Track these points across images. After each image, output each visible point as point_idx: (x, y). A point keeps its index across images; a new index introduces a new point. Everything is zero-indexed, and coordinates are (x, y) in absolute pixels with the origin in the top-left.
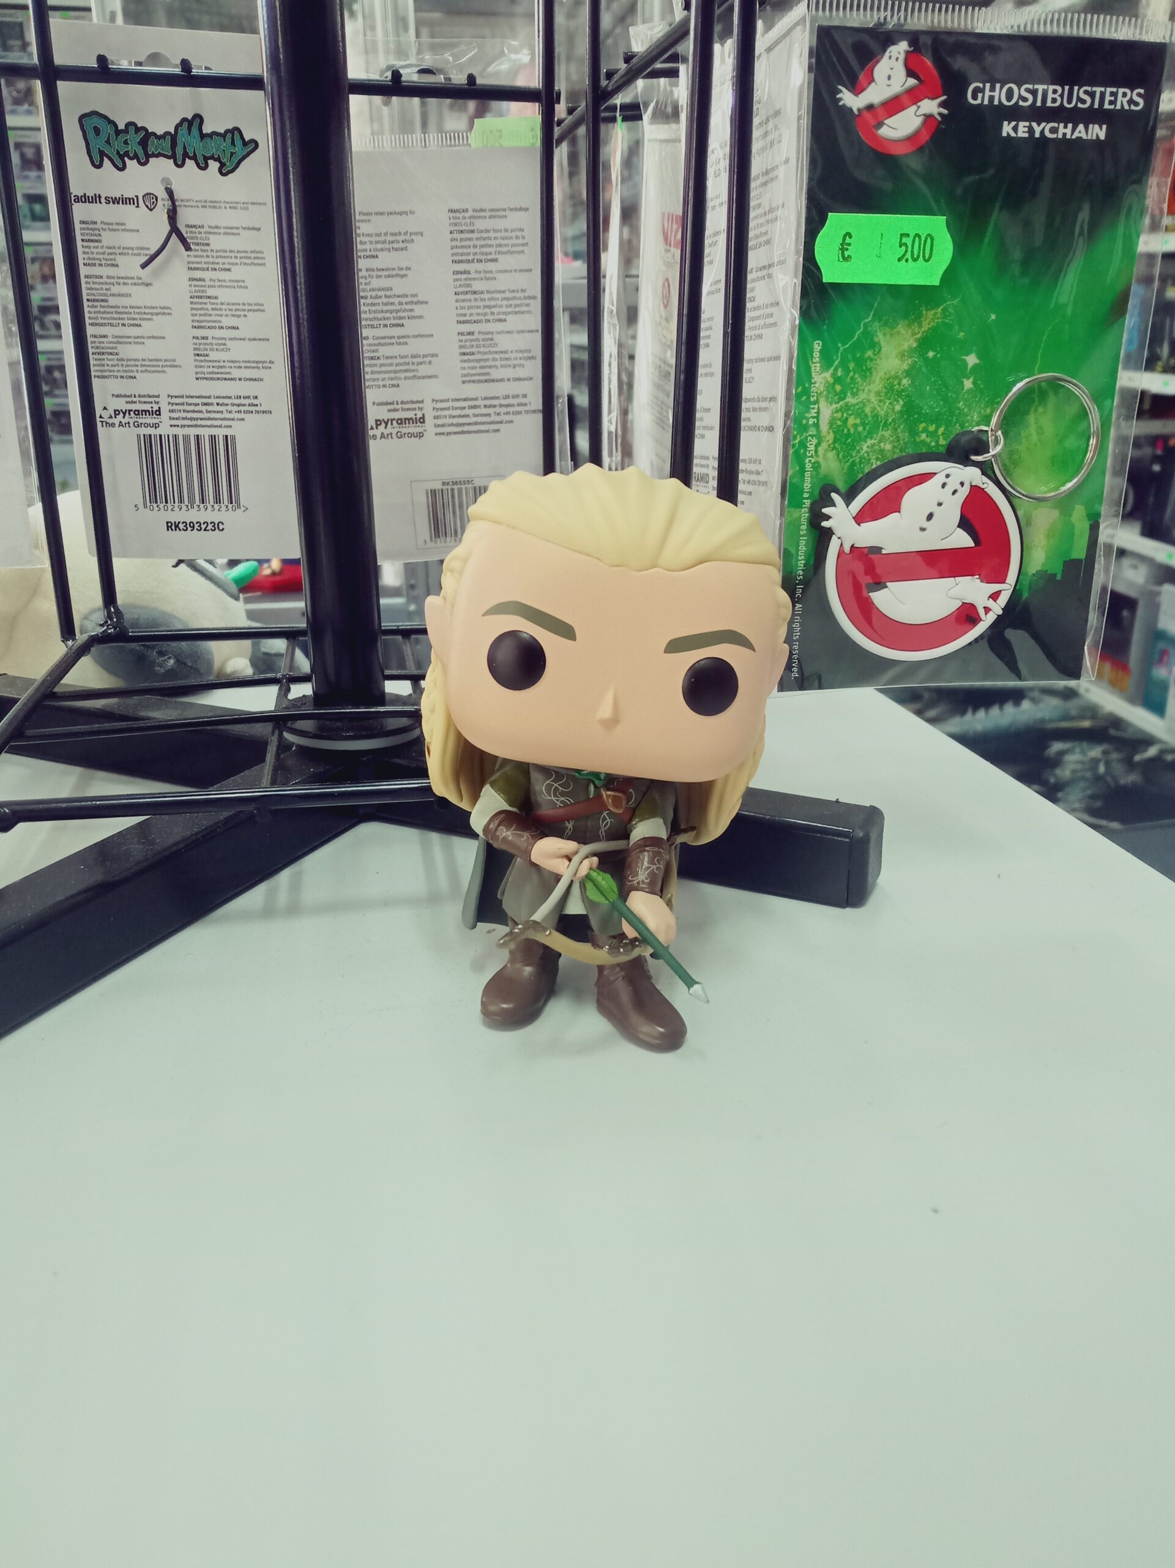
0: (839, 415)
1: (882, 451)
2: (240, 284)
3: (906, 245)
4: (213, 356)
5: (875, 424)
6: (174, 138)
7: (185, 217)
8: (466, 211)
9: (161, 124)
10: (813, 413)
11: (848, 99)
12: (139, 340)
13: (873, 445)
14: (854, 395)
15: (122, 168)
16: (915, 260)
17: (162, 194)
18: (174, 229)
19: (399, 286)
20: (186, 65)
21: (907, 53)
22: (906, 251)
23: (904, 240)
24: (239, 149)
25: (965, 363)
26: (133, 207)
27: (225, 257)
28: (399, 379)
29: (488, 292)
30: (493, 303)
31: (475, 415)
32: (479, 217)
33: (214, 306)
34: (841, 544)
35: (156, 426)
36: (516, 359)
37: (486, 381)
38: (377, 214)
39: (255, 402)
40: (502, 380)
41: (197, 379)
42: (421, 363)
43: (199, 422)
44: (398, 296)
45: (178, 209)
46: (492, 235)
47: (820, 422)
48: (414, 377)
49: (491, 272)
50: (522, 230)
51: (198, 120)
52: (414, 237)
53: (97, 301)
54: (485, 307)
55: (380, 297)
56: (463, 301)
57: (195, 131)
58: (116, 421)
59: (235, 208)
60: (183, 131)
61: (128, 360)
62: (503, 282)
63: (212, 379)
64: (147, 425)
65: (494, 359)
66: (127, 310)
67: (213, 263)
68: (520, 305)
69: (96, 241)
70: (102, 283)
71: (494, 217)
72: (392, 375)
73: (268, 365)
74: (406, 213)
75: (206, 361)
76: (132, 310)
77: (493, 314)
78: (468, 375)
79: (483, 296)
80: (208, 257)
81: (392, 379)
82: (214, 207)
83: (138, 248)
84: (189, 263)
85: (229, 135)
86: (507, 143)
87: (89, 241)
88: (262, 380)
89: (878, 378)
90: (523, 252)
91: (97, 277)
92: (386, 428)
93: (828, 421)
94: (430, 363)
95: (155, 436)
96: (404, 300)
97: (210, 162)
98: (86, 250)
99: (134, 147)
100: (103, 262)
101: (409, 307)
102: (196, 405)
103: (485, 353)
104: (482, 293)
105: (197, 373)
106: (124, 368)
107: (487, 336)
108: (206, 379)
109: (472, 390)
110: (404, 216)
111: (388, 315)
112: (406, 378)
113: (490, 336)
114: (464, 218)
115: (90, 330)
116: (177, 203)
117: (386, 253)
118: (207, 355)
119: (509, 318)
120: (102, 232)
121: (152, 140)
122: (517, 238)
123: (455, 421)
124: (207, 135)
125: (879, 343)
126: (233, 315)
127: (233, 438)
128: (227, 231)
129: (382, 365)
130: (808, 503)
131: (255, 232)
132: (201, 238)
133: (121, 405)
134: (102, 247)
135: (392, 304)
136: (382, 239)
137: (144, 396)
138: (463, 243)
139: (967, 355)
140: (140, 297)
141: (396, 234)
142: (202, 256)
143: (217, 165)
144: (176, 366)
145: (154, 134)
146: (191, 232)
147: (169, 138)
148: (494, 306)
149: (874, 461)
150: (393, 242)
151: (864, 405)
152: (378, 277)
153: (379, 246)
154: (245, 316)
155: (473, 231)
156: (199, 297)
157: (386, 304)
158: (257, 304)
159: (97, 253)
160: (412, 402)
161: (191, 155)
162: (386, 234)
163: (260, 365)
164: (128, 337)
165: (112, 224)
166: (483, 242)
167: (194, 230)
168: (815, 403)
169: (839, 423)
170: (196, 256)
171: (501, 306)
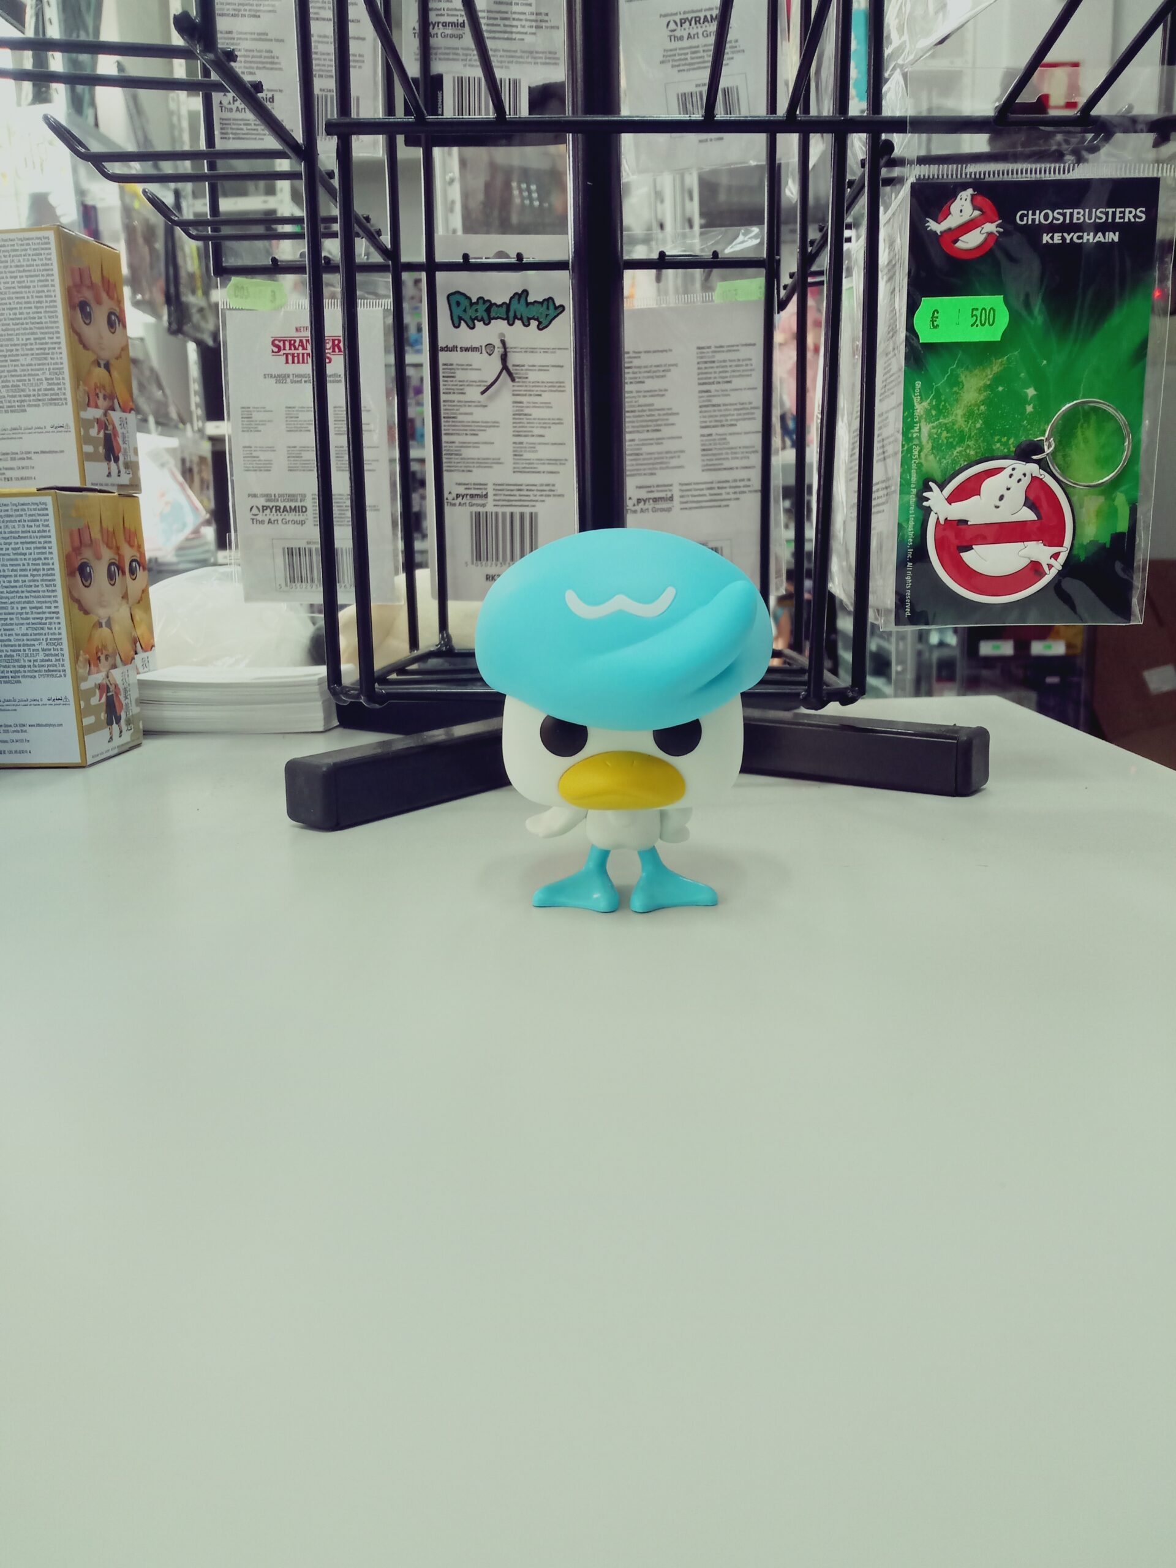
0: (934, 431)
1: (968, 455)
2: (548, 405)
3: (976, 316)
4: (527, 455)
5: (962, 438)
6: (508, 306)
7: (513, 359)
8: (709, 347)
9: (500, 297)
10: (916, 429)
11: (933, 226)
12: (476, 445)
13: (961, 451)
14: (945, 417)
15: (473, 328)
16: (983, 325)
17: (498, 344)
18: (505, 367)
19: (658, 403)
20: (519, 256)
21: (972, 196)
22: (977, 320)
23: (975, 313)
24: (552, 312)
25: (1027, 395)
26: (476, 354)
27: (538, 386)
28: (656, 469)
29: (724, 405)
30: (728, 413)
31: (711, 495)
32: (719, 352)
33: (529, 421)
34: (938, 518)
35: (484, 505)
36: (743, 453)
37: (720, 469)
38: (645, 352)
39: (553, 488)
40: (731, 469)
41: (514, 472)
42: (672, 458)
43: (514, 503)
44: (658, 410)
45: (508, 354)
46: (728, 364)
47: (922, 436)
48: (667, 468)
49: (727, 390)
50: (750, 360)
51: (525, 294)
52: (671, 368)
53: (450, 418)
54: (721, 416)
55: (644, 411)
56: (705, 412)
57: (523, 301)
58: (457, 501)
59: (546, 352)
60: (515, 301)
61: (468, 459)
62: (734, 398)
63: (525, 472)
64: (478, 505)
65: (727, 454)
66: (469, 424)
67: (530, 391)
68: (748, 414)
69: (453, 377)
70: (454, 406)
71: (730, 351)
72: (651, 466)
73: (563, 462)
74: (666, 351)
75: (520, 459)
76: (473, 424)
77: (727, 420)
78: (707, 465)
79: (719, 408)
80: (526, 386)
81: (650, 469)
82: (532, 352)
83: (479, 381)
84: (513, 391)
85: (546, 303)
86: (740, 299)
87: (448, 377)
88: (558, 473)
89: (962, 406)
90: (750, 375)
91: (451, 401)
92: (645, 504)
93: (926, 435)
94: (679, 457)
95: (483, 513)
96: (661, 412)
97: (532, 321)
98: (445, 383)
99: (481, 313)
100: (456, 391)
101: (665, 417)
102: (512, 490)
103: (720, 449)
104: (719, 405)
105: (514, 468)
106: (464, 465)
107: (722, 437)
108: (521, 472)
109: (707, 477)
110: (664, 353)
111: (650, 423)
112: (661, 468)
113: (724, 437)
114: (708, 352)
115: (444, 438)
116: (508, 350)
117: (650, 380)
118: (521, 455)
119: (738, 423)
120: (457, 371)
121: (494, 309)
122: (747, 365)
123: (695, 499)
124: (531, 303)
125: (962, 382)
126: (541, 427)
127: (536, 514)
128: (541, 368)
129: (644, 459)
130: (914, 491)
131: (559, 368)
132: (523, 374)
133: (461, 490)
134: (456, 381)
135: (653, 415)
136: (648, 369)
137: (477, 484)
138: (706, 371)
139: (1027, 389)
140: (479, 415)
141: (658, 366)
142: (521, 386)
143: (536, 323)
144: (500, 463)
145: (495, 304)
146: (516, 370)
147: (505, 306)
148: (727, 415)
149: (962, 462)
150: (655, 372)
151: (954, 424)
152: (644, 396)
153: (646, 375)
154: (550, 427)
155: (714, 362)
156: (519, 414)
157: (648, 416)
158: (558, 419)
159: (453, 385)
160: (665, 486)
161: (519, 317)
162: (651, 366)
163: (558, 462)
164: (469, 443)
165: (463, 365)
166: (721, 370)
167: (517, 368)
168: (916, 423)
169: (935, 436)
170: (518, 386)
171: (733, 415)
